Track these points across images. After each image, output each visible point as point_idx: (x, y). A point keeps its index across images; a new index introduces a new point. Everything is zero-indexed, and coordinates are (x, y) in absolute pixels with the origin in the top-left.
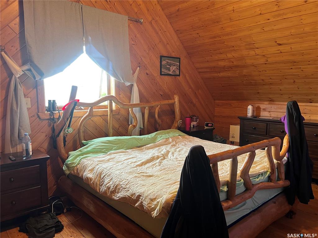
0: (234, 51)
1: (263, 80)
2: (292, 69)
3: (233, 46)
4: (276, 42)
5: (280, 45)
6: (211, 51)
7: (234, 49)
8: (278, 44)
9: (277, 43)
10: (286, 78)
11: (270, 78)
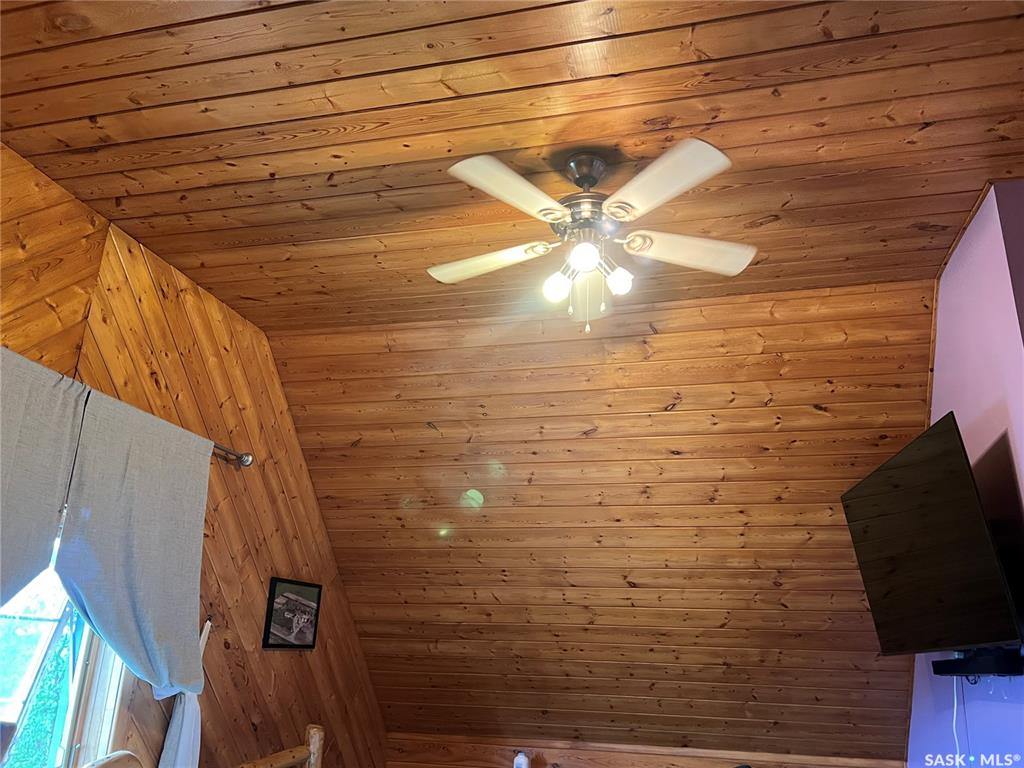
0: (503, 583)
1: (567, 675)
2: (652, 650)
3: (504, 571)
4: (625, 577)
5: (634, 585)
6: (427, 576)
7: (505, 578)
8: (629, 583)
9: (629, 579)
10: (631, 675)
11: (590, 672)
